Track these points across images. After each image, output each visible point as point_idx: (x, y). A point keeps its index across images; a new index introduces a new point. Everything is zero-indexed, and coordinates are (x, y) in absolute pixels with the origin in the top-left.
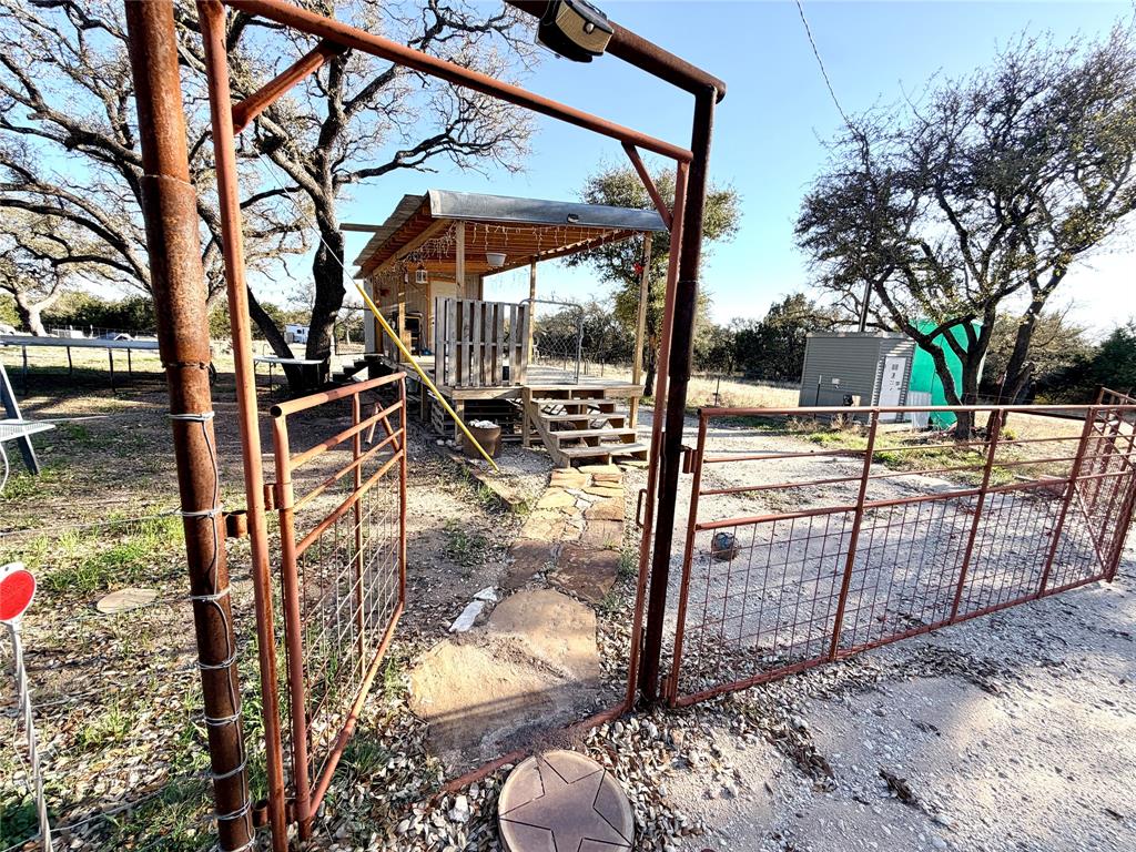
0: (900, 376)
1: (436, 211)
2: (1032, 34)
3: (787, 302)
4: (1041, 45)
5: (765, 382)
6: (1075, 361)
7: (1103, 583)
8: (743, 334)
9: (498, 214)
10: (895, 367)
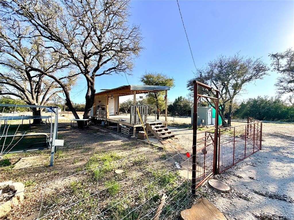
0: (210, 116)
1: (131, 89)
2: (223, 55)
3: (179, 98)
4: (224, 57)
5: (177, 117)
6: (237, 109)
7: (260, 150)
8: (170, 105)
9: (142, 89)
10: (209, 113)
